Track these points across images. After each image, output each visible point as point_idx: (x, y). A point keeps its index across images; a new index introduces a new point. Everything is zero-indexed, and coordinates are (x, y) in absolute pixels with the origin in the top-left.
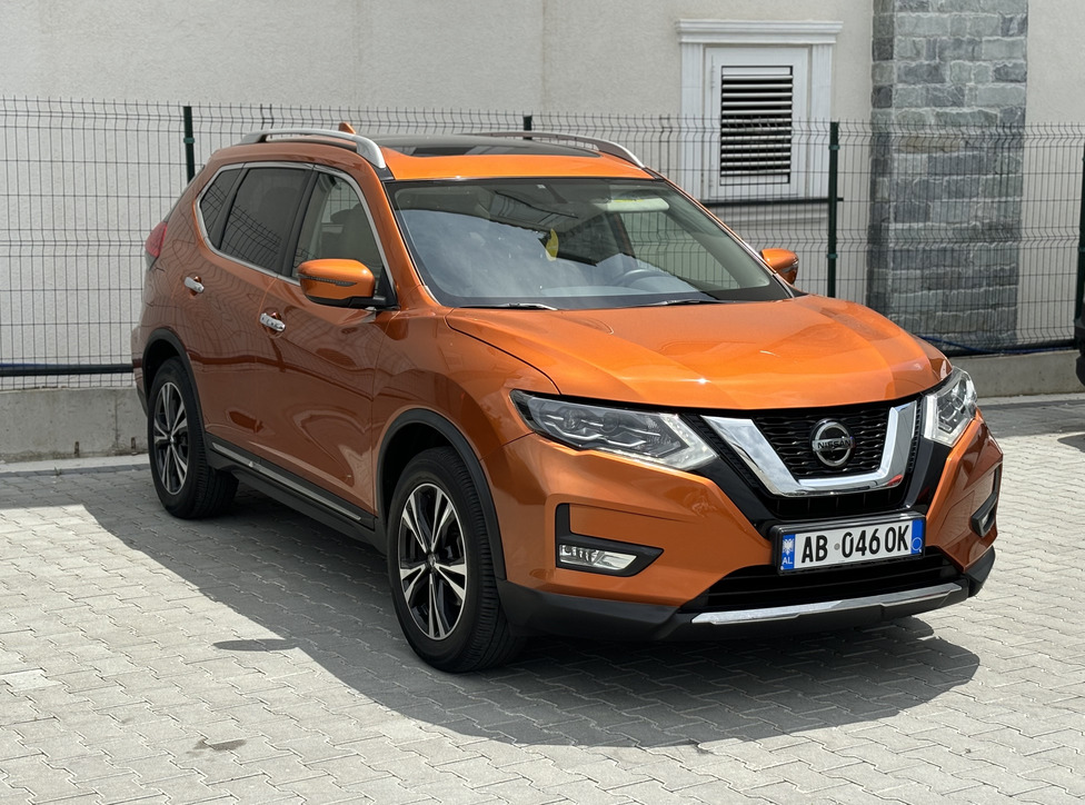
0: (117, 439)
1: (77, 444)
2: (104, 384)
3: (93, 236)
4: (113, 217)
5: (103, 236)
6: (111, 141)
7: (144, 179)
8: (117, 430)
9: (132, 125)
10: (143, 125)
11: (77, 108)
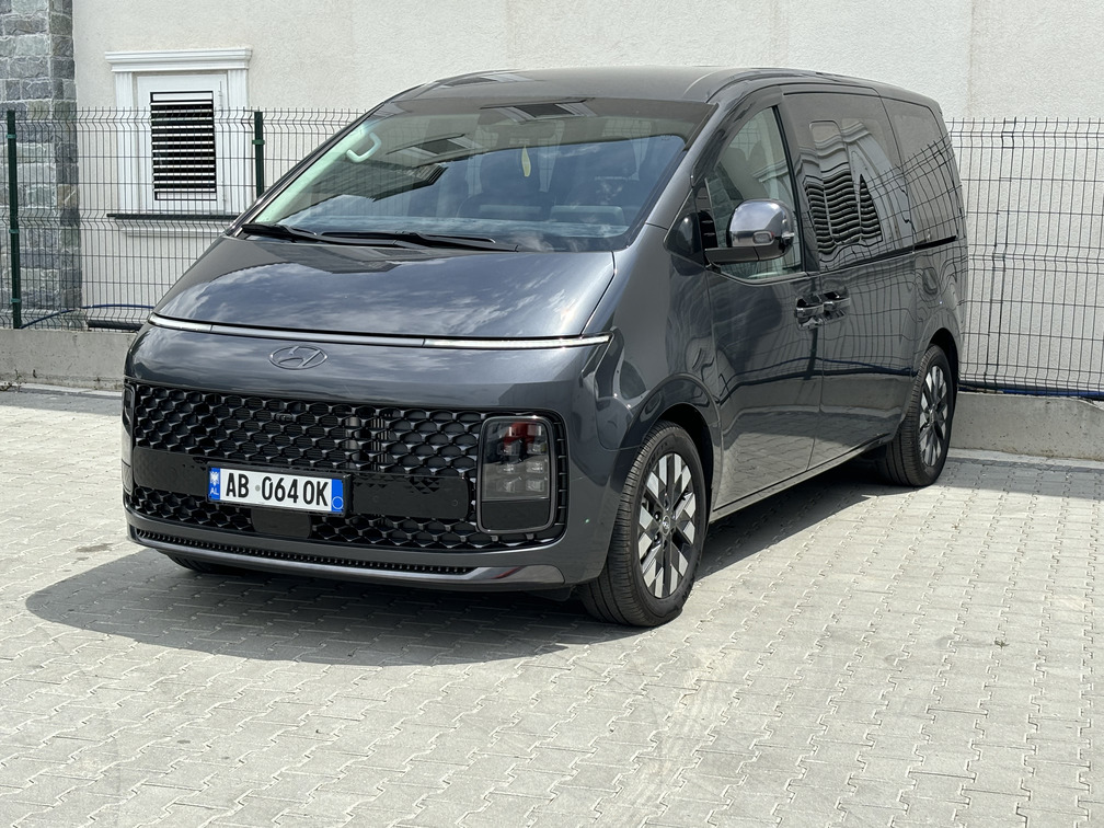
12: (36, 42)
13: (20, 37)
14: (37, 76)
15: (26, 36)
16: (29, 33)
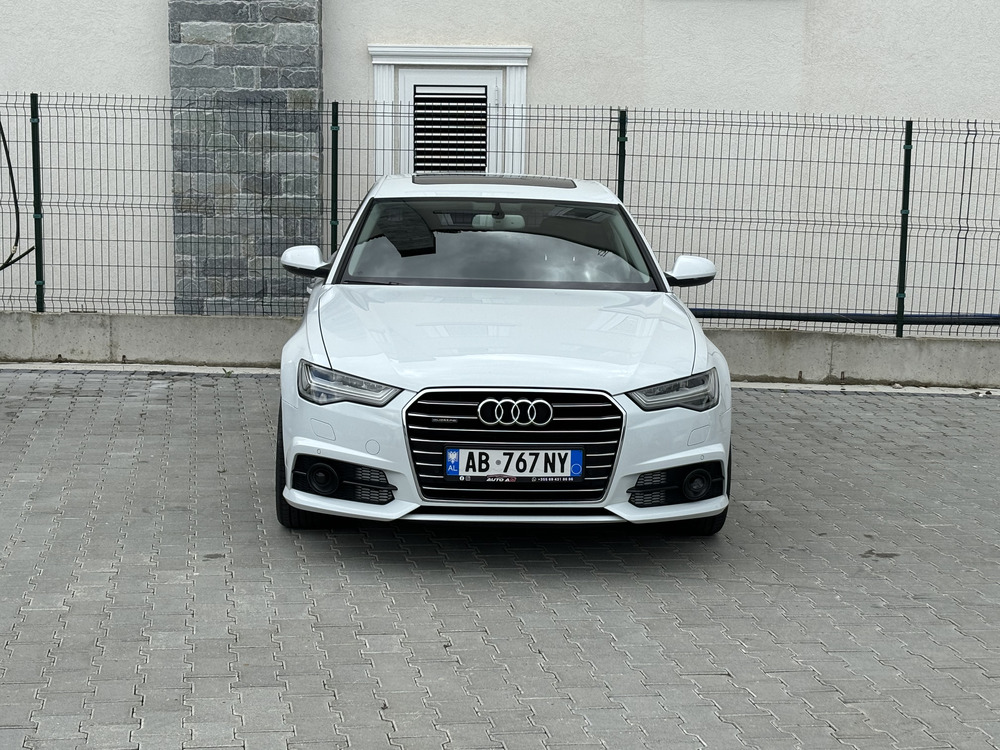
0: (831, 372)
1: (801, 372)
2: (825, 330)
3: (827, 217)
4: (844, 204)
5: (835, 218)
6: (848, 146)
7: (870, 176)
8: (831, 365)
9: (865, 135)
10: (874, 135)
11: (825, 122)
12: (301, 31)
13: (281, 25)
14: (301, 65)
15: (289, 24)
16: (292, 21)
